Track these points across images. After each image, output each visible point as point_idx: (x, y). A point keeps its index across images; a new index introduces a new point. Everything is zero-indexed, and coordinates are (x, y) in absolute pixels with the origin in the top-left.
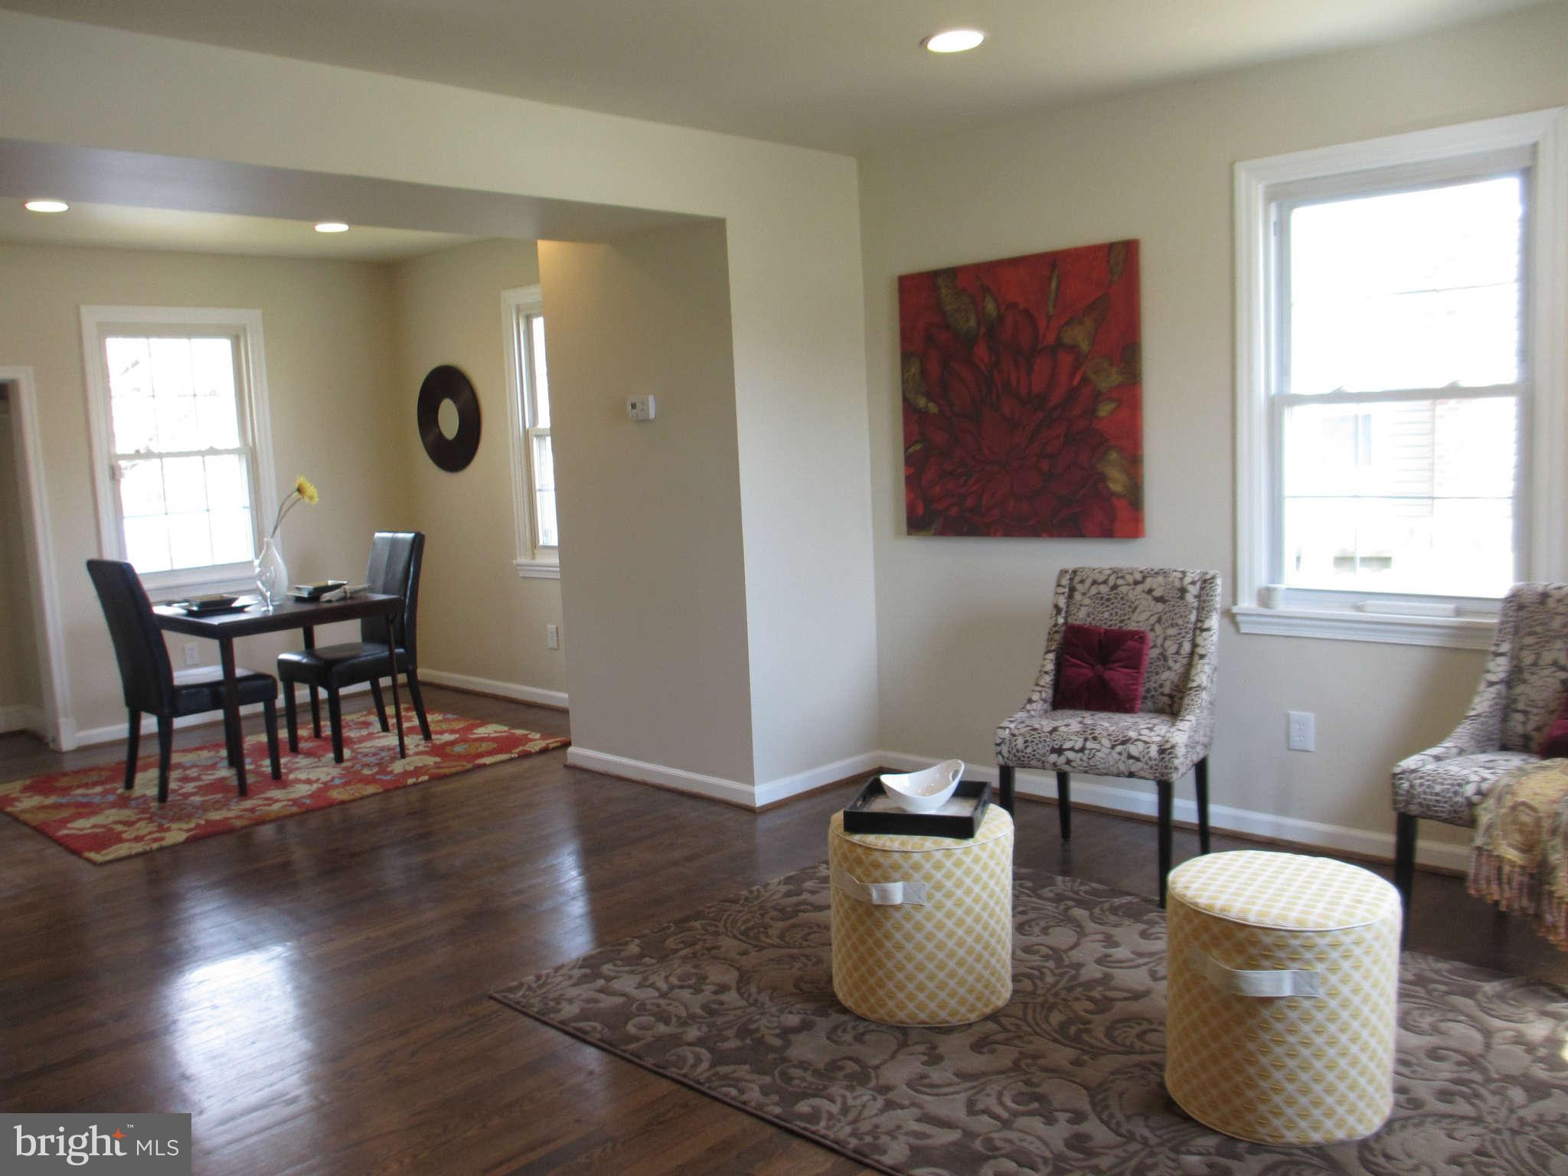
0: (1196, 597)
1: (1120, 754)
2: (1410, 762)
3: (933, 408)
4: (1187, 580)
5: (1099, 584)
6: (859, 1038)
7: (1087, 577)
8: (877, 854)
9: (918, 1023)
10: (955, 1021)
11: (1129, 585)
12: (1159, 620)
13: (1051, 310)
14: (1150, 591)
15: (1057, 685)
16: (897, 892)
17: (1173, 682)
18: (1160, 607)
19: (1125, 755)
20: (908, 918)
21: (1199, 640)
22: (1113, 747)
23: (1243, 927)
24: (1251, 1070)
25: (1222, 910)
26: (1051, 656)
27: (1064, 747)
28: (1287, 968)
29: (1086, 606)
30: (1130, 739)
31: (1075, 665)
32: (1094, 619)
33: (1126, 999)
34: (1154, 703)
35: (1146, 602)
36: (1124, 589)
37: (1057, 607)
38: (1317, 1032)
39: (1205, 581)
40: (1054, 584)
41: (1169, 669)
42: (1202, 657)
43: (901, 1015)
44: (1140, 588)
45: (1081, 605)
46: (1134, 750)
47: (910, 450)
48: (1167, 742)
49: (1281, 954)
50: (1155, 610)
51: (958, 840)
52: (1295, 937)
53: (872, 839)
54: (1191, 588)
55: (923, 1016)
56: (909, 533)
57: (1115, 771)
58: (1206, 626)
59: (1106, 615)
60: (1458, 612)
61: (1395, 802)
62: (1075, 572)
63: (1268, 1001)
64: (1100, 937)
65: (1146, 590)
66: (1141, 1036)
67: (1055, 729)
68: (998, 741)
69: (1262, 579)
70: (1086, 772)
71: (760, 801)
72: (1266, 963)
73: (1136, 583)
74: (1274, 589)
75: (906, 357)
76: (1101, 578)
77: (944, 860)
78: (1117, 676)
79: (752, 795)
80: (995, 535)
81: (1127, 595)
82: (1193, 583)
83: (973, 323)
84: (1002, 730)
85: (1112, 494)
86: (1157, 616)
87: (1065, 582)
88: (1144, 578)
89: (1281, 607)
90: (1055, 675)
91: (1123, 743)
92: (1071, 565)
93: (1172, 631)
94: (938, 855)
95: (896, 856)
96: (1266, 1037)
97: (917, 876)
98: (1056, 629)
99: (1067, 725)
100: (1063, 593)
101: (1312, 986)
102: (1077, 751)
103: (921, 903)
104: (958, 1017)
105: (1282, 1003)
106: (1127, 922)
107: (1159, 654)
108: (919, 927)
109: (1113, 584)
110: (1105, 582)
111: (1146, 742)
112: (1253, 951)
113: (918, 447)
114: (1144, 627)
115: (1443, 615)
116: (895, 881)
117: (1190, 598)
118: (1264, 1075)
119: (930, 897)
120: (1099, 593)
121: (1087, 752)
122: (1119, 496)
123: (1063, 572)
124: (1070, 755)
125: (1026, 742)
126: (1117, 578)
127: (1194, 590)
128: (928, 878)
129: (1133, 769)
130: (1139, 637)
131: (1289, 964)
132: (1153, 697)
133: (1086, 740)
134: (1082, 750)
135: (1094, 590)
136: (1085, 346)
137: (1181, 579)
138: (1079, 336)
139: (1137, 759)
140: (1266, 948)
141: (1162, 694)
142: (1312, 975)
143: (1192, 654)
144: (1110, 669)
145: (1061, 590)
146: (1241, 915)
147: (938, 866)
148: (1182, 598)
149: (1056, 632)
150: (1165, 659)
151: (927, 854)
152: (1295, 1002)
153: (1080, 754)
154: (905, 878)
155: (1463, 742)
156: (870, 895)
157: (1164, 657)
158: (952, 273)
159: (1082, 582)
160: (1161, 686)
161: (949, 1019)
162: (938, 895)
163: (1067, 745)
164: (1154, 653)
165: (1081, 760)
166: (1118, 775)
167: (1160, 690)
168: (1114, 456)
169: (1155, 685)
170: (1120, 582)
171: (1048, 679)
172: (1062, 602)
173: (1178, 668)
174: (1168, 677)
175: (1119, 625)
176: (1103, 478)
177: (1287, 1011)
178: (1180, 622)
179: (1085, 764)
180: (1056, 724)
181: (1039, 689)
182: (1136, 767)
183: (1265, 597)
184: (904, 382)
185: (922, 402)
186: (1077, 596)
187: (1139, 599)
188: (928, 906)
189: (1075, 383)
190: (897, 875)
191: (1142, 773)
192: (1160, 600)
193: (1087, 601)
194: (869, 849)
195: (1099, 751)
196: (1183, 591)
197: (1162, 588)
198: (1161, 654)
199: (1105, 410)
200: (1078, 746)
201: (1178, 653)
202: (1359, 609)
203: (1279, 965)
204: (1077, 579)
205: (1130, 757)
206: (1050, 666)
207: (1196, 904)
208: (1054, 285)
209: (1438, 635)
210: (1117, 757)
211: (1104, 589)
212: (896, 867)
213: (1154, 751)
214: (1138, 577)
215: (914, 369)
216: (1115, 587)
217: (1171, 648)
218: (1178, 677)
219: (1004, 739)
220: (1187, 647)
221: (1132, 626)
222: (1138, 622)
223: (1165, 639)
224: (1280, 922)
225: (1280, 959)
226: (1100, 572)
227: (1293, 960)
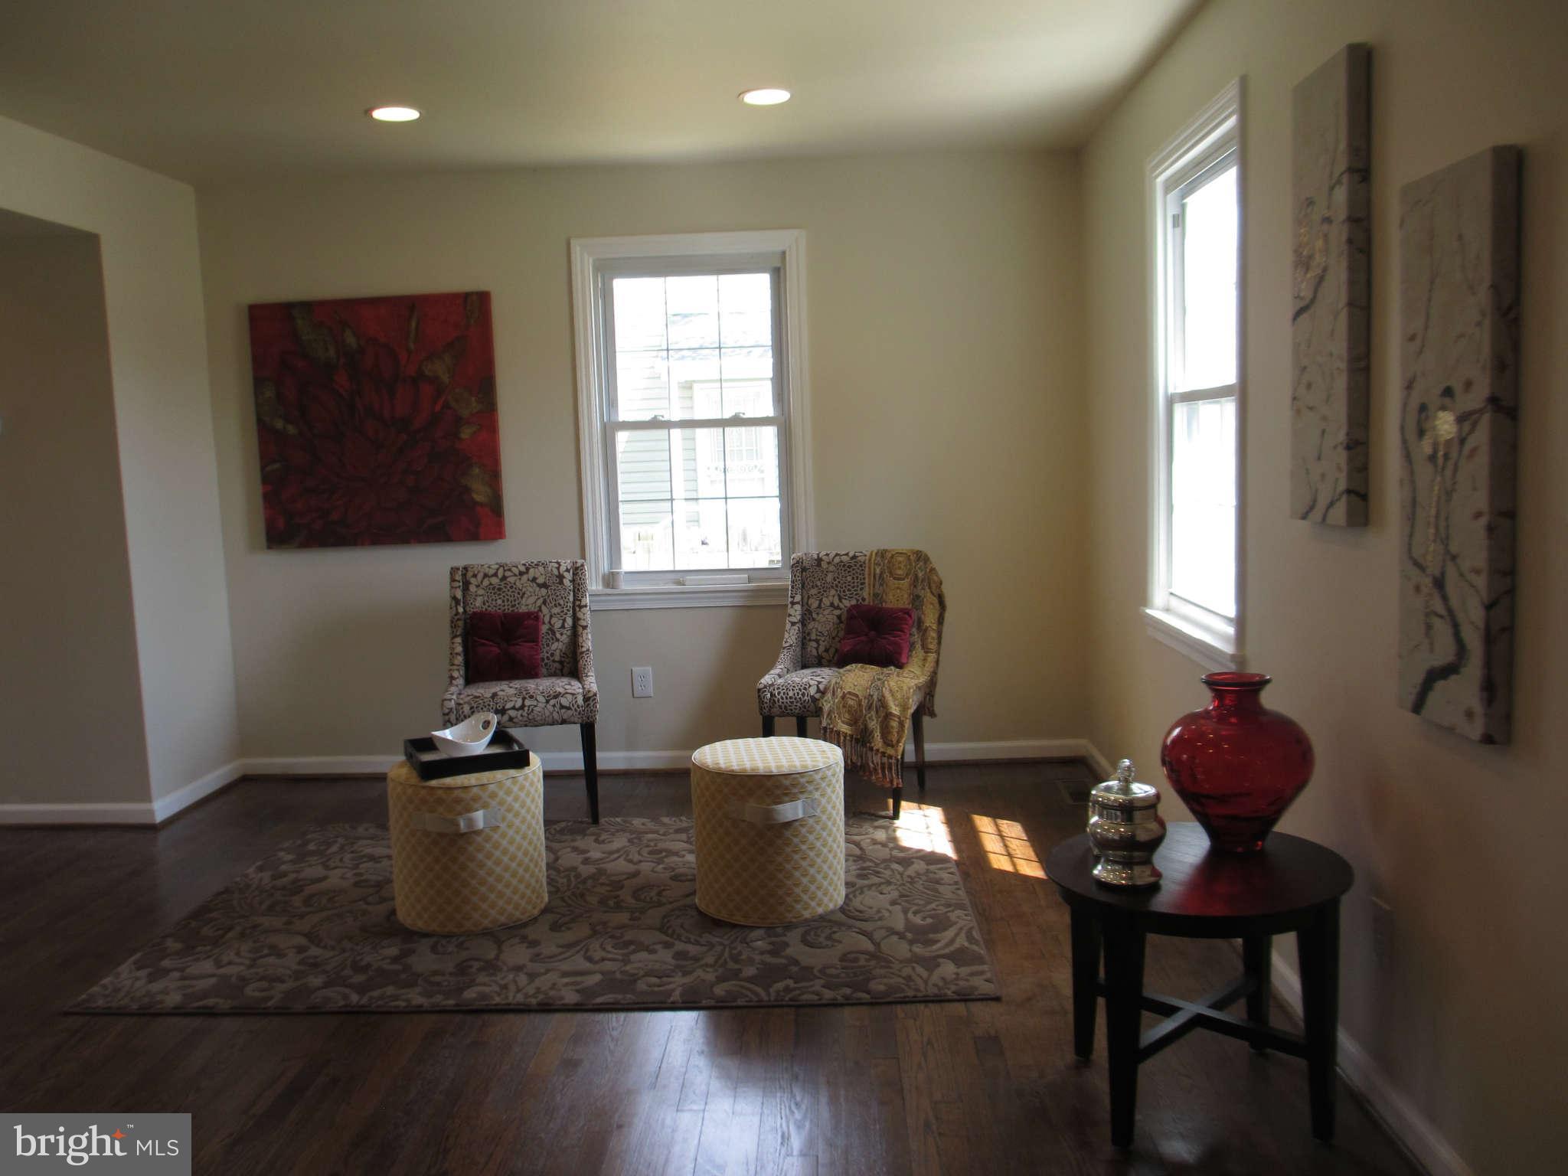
0: (571, 581)
1: (554, 706)
2: (767, 679)
3: (291, 430)
4: (563, 568)
5: (489, 577)
6: (460, 946)
7: (479, 572)
8: (456, 793)
9: (499, 926)
10: (525, 918)
11: (515, 575)
12: (544, 603)
13: (412, 346)
14: (534, 579)
15: (467, 664)
16: (479, 817)
17: (561, 651)
18: (544, 591)
19: (558, 706)
20: (488, 839)
21: (580, 615)
22: (547, 702)
23: (769, 777)
24: (780, 876)
25: (753, 770)
26: (459, 640)
27: (506, 707)
28: (799, 799)
29: (480, 596)
30: (560, 693)
31: (483, 644)
32: (489, 606)
33: (628, 878)
34: (547, 669)
35: (531, 588)
36: (512, 580)
37: (454, 598)
38: (817, 839)
39: (577, 569)
40: (448, 580)
41: (558, 640)
42: (585, 627)
43: (486, 923)
44: (525, 577)
45: (476, 596)
46: (564, 701)
47: (269, 468)
48: (589, 691)
49: (795, 791)
50: (540, 595)
51: (520, 770)
52: (802, 777)
53: (449, 781)
54: (566, 574)
55: (503, 919)
56: (269, 547)
57: (550, 720)
58: (583, 603)
59: (499, 602)
60: (750, 580)
61: (761, 709)
62: (466, 568)
63: (788, 824)
64: (569, 850)
65: (531, 579)
66: (659, 894)
67: (494, 695)
68: (447, 711)
69: (605, 567)
70: (526, 726)
71: (160, 816)
72: (787, 799)
73: (521, 574)
74: (618, 573)
75: (258, 382)
76: (492, 572)
77: (512, 786)
78: (523, 650)
79: (152, 812)
80: (363, 544)
81: (515, 584)
82: (568, 570)
83: (332, 352)
84: (448, 702)
85: (476, 503)
86: (542, 599)
87: (458, 577)
88: (528, 569)
89: (624, 586)
90: (465, 655)
91: (556, 697)
92: (461, 564)
93: (556, 610)
94: (508, 783)
95: (475, 790)
96: (788, 850)
97: (494, 803)
98: (458, 617)
99: (503, 691)
100: (459, 587)
101: (813, 808)
102: (517, 710)
103: (498, 824)
104: (527, 914)
105: (797, 823)
106: (579, 838)
107: (548, 629)
108: (497, 846)
109: (503, 578)
110: (495, 575)
111: (573, 694)
112: (778, 792)
113: (277, 466)
114: (533, 609)
115: (741, 583)
116: (478, 810)
117: (567, 582)
118: (790, 876)
119: (504, 819)
120: (491, 584)
121: (526, 708)
122: (482, 505)
123: (454, 570)
124: (512, 713)
125: (472, 708)
126: (505, 571)
127: (569, 576)
128: (501, 803)
129: (565, 717)
130: (534, 617)
131: (801, 796)
132: (546, 664)
133: (524, 699)
134: (522, 707)
135: (486, 582)
136: (445, 378)
137: (558, 568)
138: (440, 369)
139: (568, 708)
140: (787, 788)
141: (554, 661)
142: (813, 800)
143: (575, 627)
144: (514, 645)
145: (456, 584)
146: (768, 770)
147: (509, 792)
148: (561, 583)
149: (458, 620)
150: (554, 633)
151: (500, 783)
152: (805, 821)
153: (521, 712)
154: (485, 806)
155: (788, 664)
156: (458, 825)
157: (552, 631)
158: (308, 307)
159: (475, 576)
160: (552, 655)
161: (522, 917)
162: (510, 816)
163: (509, 705)
164: (544, 628)
165: (522, 716)
166: (552, 724)
167: (552, 659)
168: (476, 471)
169: (546, 655)
170: (508, 574)
171: (459, 660)
172: (459, 594)
173: (564, 638)
174: (558, 647)
175: (511, 609)
176: (467, 490)
177: (801, 828)
178: (562, 602)
179: (525, 719)
180: (493, 690)
181: (455, 667)
182: (566, 714)
183: (610, 580)
184: (258, 405)
185: (279, 424)
186: (472, 588)
187: (525, 587)
188: (503, 826)
189: (438, 408)
190: (476, 806)
191: (572, 719)
192: (544, 585)
193: (481, 592)
194: (450, 789)
195: (536, 706)
196: (561, 577)
197: (544, 577)
198: (550, 629)
199: (466, 433)
200: (519, 704)
201: (563, 627)
202: (679, 583)
203: (794, 798)
204: (470, 574)
205: (562, 707)
206: (459, 649)
207: (733, 771)
208: (414, 324)
209: (736, 597)
210: (552, 709)
211: (495, 580)
212: (476, 799)
213: (580, 700)
214: (523, 569)
215: (269, 393)
216: (504, 578)
217: (558, 624)
218: (564, 647)
219: (451, 709)
220: (569, 621)
221: (523, 609)
222: (527, 605)
223: (551, 616)
224: (793, 769)
225: (795, 794)
226: (489, 567)
227: (802, 793)
